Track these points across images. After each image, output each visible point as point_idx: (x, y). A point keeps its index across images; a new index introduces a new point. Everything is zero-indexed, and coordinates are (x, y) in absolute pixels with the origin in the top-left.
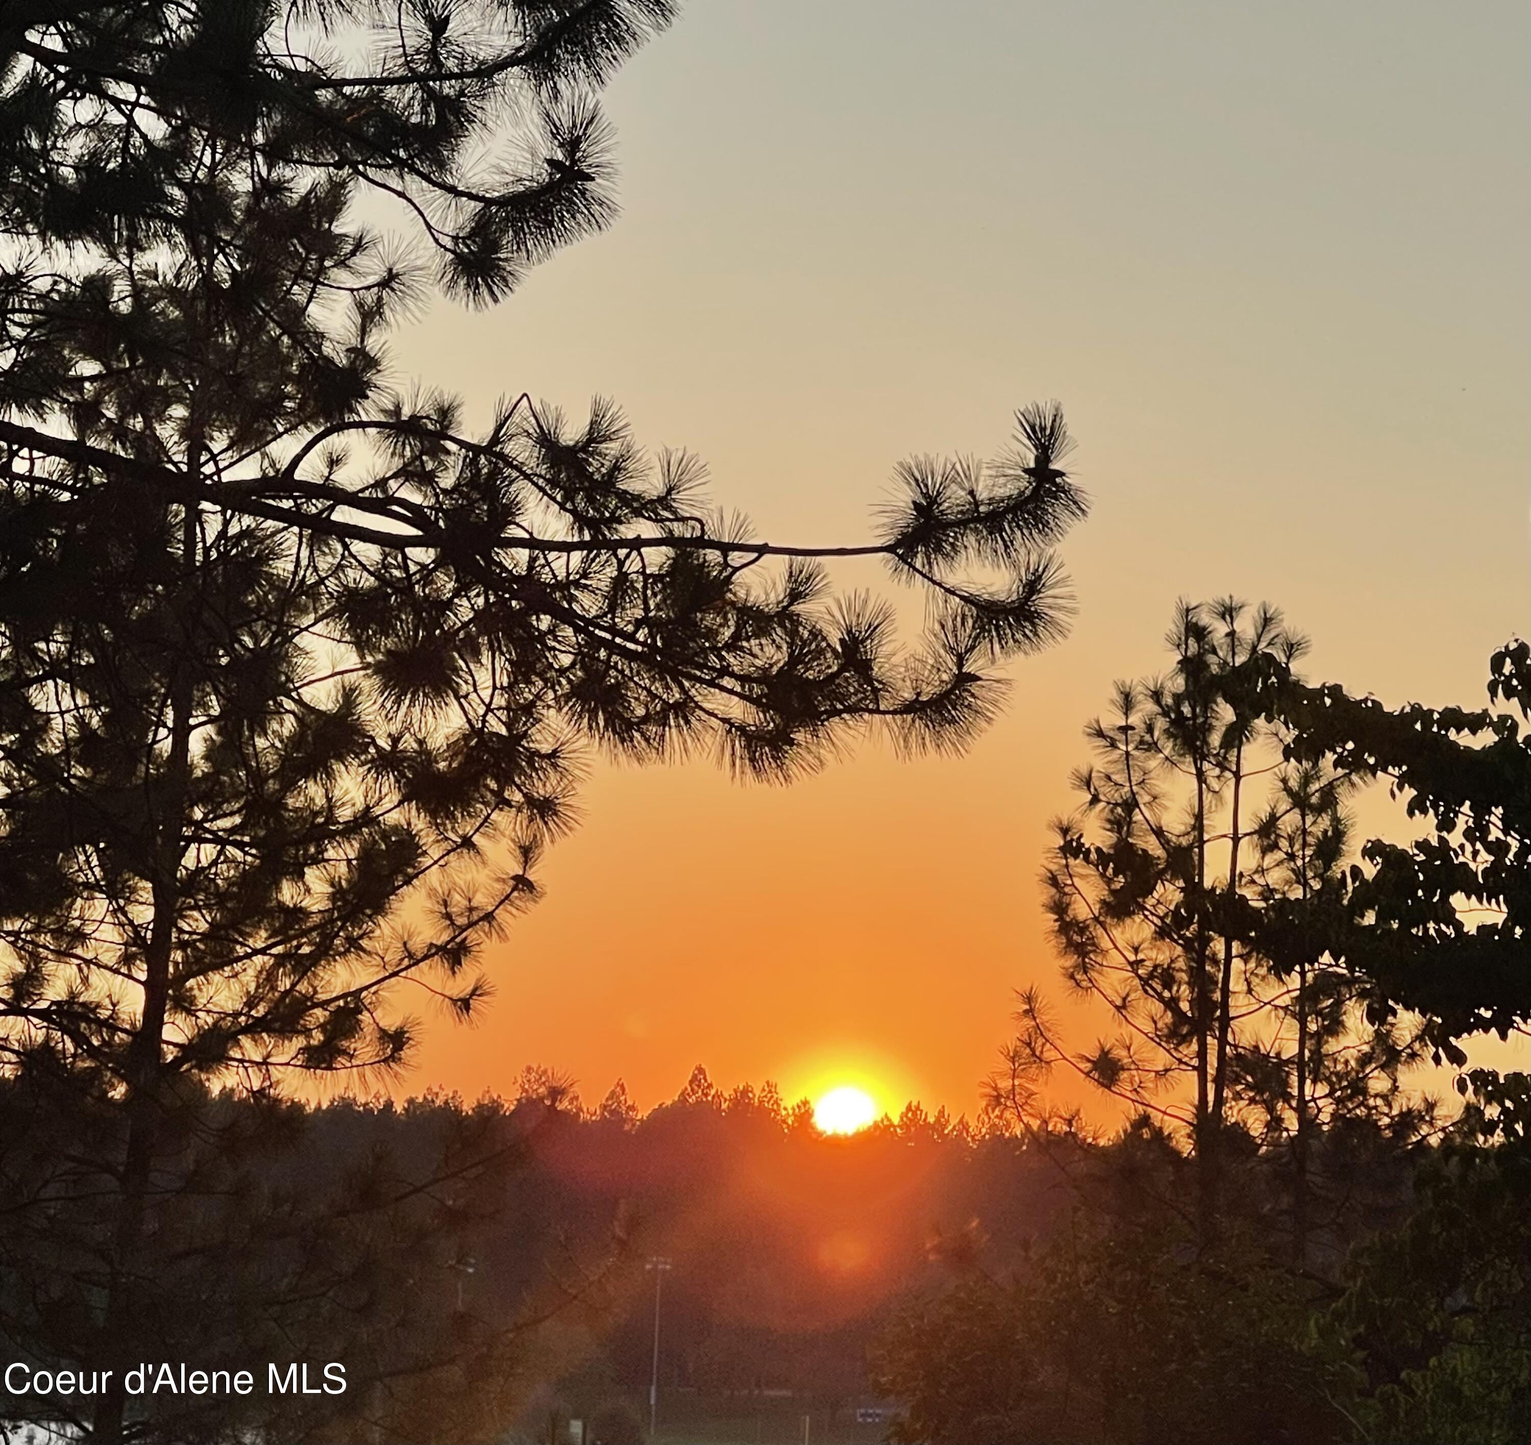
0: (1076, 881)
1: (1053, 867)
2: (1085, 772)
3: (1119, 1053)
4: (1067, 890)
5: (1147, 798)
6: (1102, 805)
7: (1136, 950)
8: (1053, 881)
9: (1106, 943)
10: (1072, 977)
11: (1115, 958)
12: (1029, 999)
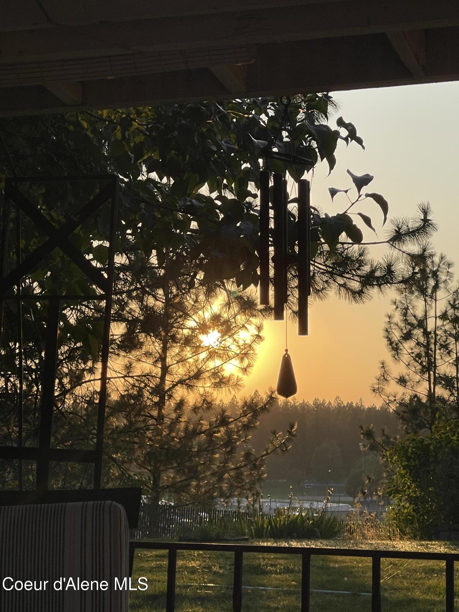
0: (393, 331)
1: (387, 327)
2: (394, 300)
3: (407, 377)
4: (390, 333)
5: (411, 307)
6: (399, 309)
7: (412, 349)
8: (387, 331)
9: (402, 347)
10: (394, 357)
11: (405, 352)
12: (383, 364)
